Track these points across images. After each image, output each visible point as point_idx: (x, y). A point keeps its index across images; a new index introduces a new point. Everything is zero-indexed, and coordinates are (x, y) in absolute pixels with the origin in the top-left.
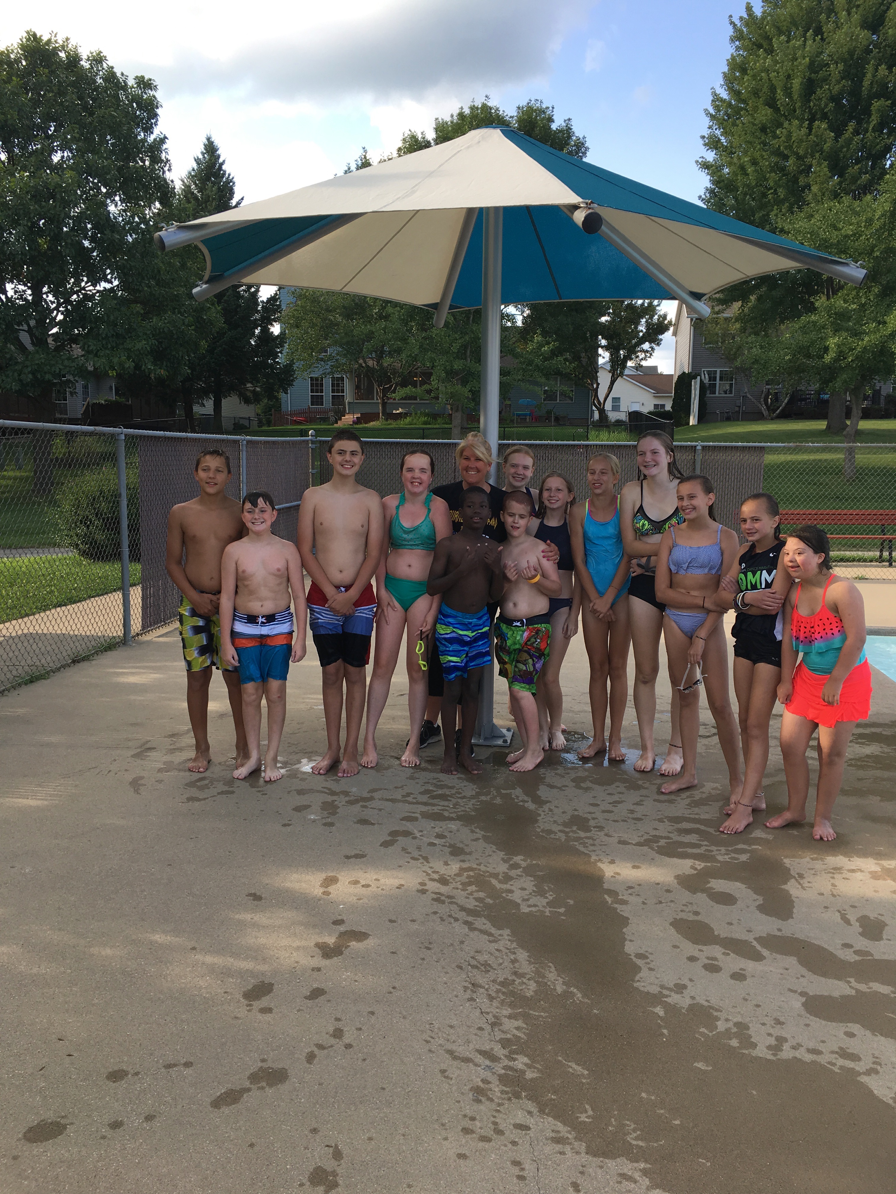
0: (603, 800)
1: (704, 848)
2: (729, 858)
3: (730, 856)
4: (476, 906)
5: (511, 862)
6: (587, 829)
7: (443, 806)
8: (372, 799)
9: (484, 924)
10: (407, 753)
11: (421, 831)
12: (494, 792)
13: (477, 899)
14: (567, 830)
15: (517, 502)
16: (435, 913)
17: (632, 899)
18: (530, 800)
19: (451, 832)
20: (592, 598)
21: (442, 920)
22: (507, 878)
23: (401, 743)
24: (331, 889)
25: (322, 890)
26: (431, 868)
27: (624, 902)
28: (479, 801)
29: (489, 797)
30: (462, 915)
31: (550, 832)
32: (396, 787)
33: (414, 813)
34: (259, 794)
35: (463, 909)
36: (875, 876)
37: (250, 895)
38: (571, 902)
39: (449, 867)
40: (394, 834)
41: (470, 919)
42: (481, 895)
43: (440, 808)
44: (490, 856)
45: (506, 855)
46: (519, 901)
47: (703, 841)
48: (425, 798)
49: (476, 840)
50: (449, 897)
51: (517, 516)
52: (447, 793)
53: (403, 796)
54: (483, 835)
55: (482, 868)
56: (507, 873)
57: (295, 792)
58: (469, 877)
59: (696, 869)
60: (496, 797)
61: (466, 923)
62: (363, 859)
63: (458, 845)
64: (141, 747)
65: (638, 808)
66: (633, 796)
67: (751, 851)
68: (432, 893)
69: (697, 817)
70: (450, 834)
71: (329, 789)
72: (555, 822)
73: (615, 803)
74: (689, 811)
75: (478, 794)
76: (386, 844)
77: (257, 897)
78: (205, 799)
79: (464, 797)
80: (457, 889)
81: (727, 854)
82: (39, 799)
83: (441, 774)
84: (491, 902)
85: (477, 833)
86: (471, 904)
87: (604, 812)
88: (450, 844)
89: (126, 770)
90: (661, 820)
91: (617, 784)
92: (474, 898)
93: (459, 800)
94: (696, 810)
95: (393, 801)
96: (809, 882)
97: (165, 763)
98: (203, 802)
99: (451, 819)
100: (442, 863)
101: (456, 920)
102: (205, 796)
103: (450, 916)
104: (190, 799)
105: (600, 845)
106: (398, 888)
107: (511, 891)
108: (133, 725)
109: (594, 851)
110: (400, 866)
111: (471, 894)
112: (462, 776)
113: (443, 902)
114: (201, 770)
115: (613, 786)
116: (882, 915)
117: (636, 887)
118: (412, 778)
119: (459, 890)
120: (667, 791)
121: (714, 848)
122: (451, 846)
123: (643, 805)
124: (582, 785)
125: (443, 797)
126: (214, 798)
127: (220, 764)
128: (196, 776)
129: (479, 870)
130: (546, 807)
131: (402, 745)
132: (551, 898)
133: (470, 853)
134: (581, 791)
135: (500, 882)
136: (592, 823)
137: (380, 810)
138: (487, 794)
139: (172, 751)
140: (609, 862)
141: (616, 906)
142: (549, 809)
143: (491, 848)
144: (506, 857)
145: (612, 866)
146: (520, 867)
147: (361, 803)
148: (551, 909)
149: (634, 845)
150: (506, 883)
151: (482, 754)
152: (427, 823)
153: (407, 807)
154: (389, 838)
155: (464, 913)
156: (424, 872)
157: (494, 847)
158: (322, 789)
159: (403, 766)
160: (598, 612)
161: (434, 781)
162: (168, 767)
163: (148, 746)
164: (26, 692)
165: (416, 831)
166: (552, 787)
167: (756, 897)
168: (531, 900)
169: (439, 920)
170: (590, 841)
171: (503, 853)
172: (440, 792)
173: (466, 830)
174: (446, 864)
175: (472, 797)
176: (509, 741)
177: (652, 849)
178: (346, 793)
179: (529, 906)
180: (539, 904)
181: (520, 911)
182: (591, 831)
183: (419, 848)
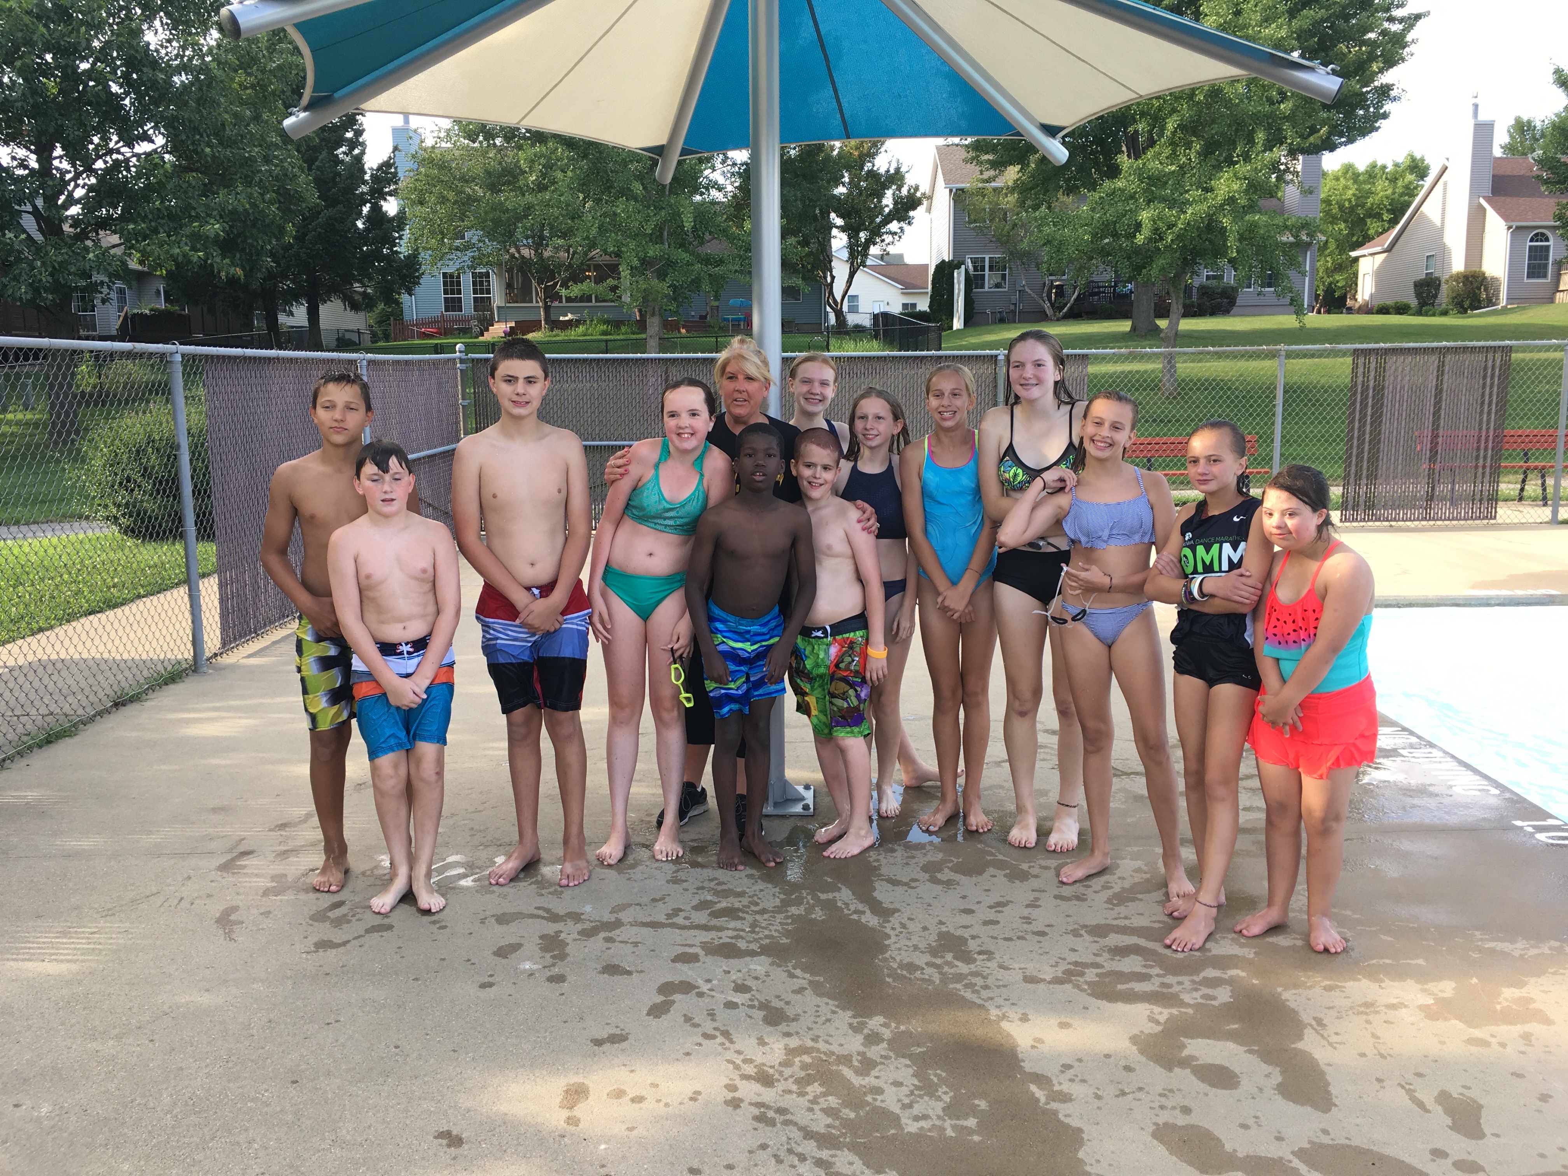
0: (979, 902)
1: (1157, 981)
2: (1201, 997)
3: (1200, 993)
4: (828, 1126)
5: (866, 1031)
6: (966, 957)
7: (735, 930)
8: (618, 924)
9: (851, 1164)
10: (662, 838)
11: (709, 981)
12: (809, 897)
13: (829, 1112)
14: (939, 961)
15: (818, 445)
16: (764, 1147)
17: (1077, 1090)
18: (867, 909)
19: (757, 978)
20: (941, 588)
21: (779, 1161)
22: (867, 1066)
23: (648, 819)
24: (580, 1111)
25: (565, 1113)
26: (739, 1052)
27: (1066, 1098)
28: (787, 917)
29: (802, 908)
30: (809, 1147)
31: (911, 967)
32: (654, 900)
33: (691, 946)
34: (434, 928)
35: (808, 1134)
36: (1430, 1014)
37: (440, 1135)
38: (983, 1104)
39: (767, 1048)
40: (666, 989)
41: (825, 1154)
42: (833, 1101)
43: (730, 933)
44: (829, 1020)
45: (854, 1017)
46: (896, 1109)
47: (1151, 967)
48: (701, 917)
49: (800, 991)
50: (781, 1111)
51: (819, 468)
52: (737, 905)
53: (669, 916)
54: (810, 982)
55: (821, 1045)
56: (864, 1053)
57: (493, 920)
58: (804, 1067)
59: (1158, 1022)
60: (813, 906)
61: (820, 1163)
62: (625, 1044)
63: (773, 1004)
64: (230, 851)
65: (1034, 913)
66: (1021, 892)
67: (1230, 982)
68: (751, 1104)
69: (1127, 922)
70: (755, 982)
71: (547, 910)
72: (916, 947)
73: (1000, 905)
74: (1114, 914)
75: (786, 904)
76: (657, 1011)
77: (454, 1140)
78: (344, 944)
79: (763, 911)
80: (790, 1092)
81: (1196, 990)
82: (62, 961)
83: (721, 871)
84: (852, 1115)
85: (798, 977)
86: (820, 1123)
87: (986, 923)
88: (761, 1003)
89: (209, 896)
90: (1076, 933)
91: (991, 871)
92: (822, 1110)
93: (758, 917)
94: (1122, 910)
95: (654, 925)
96: (1337, 1034)
97: (273, 878)
98: (342, 950)
99: (752, 954)
100: (754, 1041)
101: (802, 1158)
102: (345, 938)
103: (790, 1151)
104: (323, 945)
105: (998, 987)
106: (691, 1099)
107: (879, 1091)
108: (214, 810)
109: (992, 999)
110: (688, 1054)
111: (814, 1101)
112: (754, 872)
113: (772, 1123)
114: (333, 888)
115: (986, 875)
116: (1469, 1088)
117: (1076, 1064)
118: (675, 881)
119: (795, 1095)
120: (1071, 880)
121: (1170, 979)
122: (764, 1006)
123: (1039, 906)
124: (939, 876)
125: (731, 913)
126: (362, 940)
127: (363, 874)
128: (326, 900)
129: (818, 1050)
130: (895, 920)
131: (649, 822)
132: (947, 1098)
133: (796, 1019)
134: (940, 887)
135: (859, 1072)
136: (973, 945)
137: (636, 944)
138: (798, 902)
139: (284, 855)
140: (1021, 1019)
141: (1054, 1106)
142: (901, 923)
143: (827, 1005)
144: (855, 1021)
145: (1026, 1025)
146: (883, 1040)
147: (603, 935)
148: (953, 1122)
149: (1049, 983)
150: (868, 1075)
151: (778, 832)
152: (717, 966)
153: (676, 935)
154: (660, 999)
155: (813, 1143)
156: (729, 1061)
157: (831, 1002)
158: (536, 912)
159: (657, 860)
160: (950, 610)
161: (712, 885)
162: (280, 886)
163: (242, 848)
164: (40, 760)
165: (700, 982)
166: (894, 882)
167: (1266, 1068)
168: (916, 1106)
169: (773, 1160)
170: (979, 981)
171: (850, 1013)
172: (724, 904)
173: (779, 974)
174: (762, 1042)
175: (778, 910)
176: (812, 807)
177: (1077, 986)
178: (576, 917)
179: (916, 1119)
180: (931, 1112)
181: (903, 1129)
182: (975, 960)
183: (712, 1015)
